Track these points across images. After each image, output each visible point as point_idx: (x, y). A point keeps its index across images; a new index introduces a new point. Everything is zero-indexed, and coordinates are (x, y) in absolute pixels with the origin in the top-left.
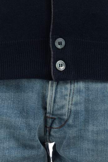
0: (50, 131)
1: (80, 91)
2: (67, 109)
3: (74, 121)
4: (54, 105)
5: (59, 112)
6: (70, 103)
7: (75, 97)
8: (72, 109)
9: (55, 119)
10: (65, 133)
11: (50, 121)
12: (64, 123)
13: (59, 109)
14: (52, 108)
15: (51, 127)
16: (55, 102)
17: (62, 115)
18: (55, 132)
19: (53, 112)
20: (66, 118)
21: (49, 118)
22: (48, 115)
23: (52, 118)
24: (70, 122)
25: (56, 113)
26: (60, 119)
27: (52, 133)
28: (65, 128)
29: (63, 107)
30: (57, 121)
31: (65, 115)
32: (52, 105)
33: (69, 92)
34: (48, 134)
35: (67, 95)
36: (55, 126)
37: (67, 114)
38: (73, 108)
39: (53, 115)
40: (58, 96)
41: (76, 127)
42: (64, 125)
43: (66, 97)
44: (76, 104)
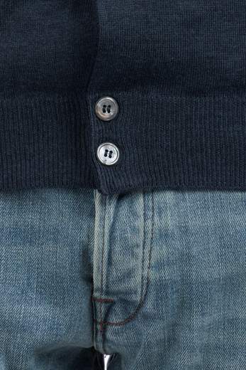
0: (104, 330)
1: (166, 235)
2: (139, 279)
3: (156, 306)
4: (108, 271)
5: (122, 287)
6: (147, 262)
7: (156, 248)
8: (152, 277)
9: (113, 303)
10: (139, 334)
11: (102, 309)
12: (134, 312)
13: (121, 280)
14: (105, 277)
15: (106, 323)
16: (110, 263)
17: (129, 292)
18: (116, 333)
19: (107, 287)
20: (137, 298)
21: (101, 300)
22: (96, 294)
23: (106, 301)
24: (149, 307)
25: (114, 288)
26: (126, 303)
27: (109, 335)
28: (138, 323)
29: (129, 274)
30: (118, 308)
31: (136, 292)
32: (105, 270)
33: (142, 238)
34: (100, 337)
35: (138, 246)
36: (114, 319)
37: (139, 290)
38: (153, 275)
39: (107, 293)
40: (117, 248)
41: (161, 318)
42: (135, 315)
43: (136, 250)
44: (160, 265)
